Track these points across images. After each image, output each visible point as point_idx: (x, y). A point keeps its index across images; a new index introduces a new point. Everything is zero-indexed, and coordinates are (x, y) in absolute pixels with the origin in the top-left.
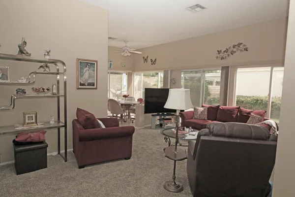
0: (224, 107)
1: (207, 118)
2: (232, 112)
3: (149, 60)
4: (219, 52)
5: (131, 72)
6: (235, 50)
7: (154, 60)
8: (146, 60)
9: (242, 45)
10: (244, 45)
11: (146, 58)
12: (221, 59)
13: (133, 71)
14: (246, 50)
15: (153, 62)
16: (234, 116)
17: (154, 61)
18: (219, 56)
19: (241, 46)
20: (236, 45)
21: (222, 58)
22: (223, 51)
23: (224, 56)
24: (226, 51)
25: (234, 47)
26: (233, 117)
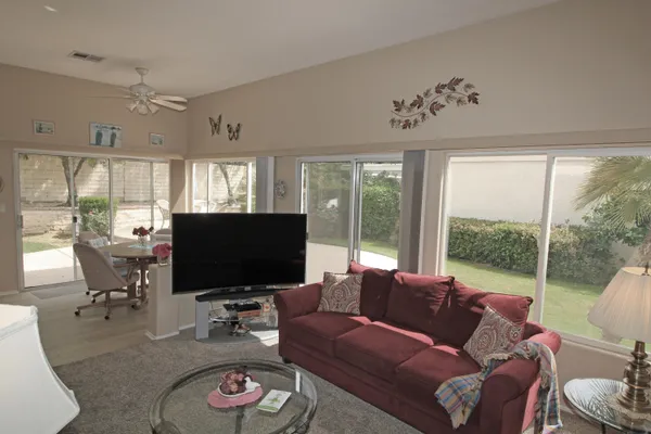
0: (408, 275)
1: (361, 308)
2: (428, 294)
3: (223, 127)
4: (398, 106)
5: (179, 158)
6: (441, 100)
7: (234, 126)
8: (216, 127)
9: (462, 84)
10: (468, 86)
11: (216, 120)
12: (404, 127)
13: (187, 157)
14: (473, 99)
15: (234, 133)
16: (436, 308)
17: (234, 130)
18: (397, 118)
19: (460, 88)
20: (444, 86)
21: (407, 125)
22: (408, 103)
23: (412, 120)
24: (418, 103)
25: (439, 89)
26: (432, 311)
